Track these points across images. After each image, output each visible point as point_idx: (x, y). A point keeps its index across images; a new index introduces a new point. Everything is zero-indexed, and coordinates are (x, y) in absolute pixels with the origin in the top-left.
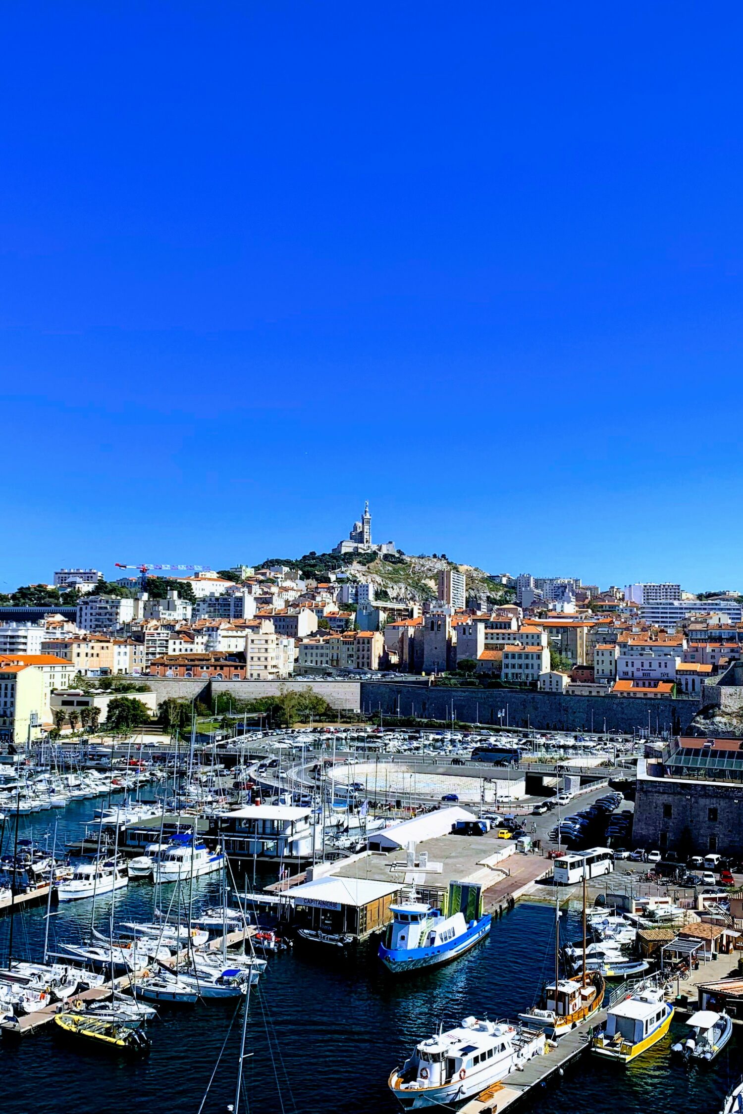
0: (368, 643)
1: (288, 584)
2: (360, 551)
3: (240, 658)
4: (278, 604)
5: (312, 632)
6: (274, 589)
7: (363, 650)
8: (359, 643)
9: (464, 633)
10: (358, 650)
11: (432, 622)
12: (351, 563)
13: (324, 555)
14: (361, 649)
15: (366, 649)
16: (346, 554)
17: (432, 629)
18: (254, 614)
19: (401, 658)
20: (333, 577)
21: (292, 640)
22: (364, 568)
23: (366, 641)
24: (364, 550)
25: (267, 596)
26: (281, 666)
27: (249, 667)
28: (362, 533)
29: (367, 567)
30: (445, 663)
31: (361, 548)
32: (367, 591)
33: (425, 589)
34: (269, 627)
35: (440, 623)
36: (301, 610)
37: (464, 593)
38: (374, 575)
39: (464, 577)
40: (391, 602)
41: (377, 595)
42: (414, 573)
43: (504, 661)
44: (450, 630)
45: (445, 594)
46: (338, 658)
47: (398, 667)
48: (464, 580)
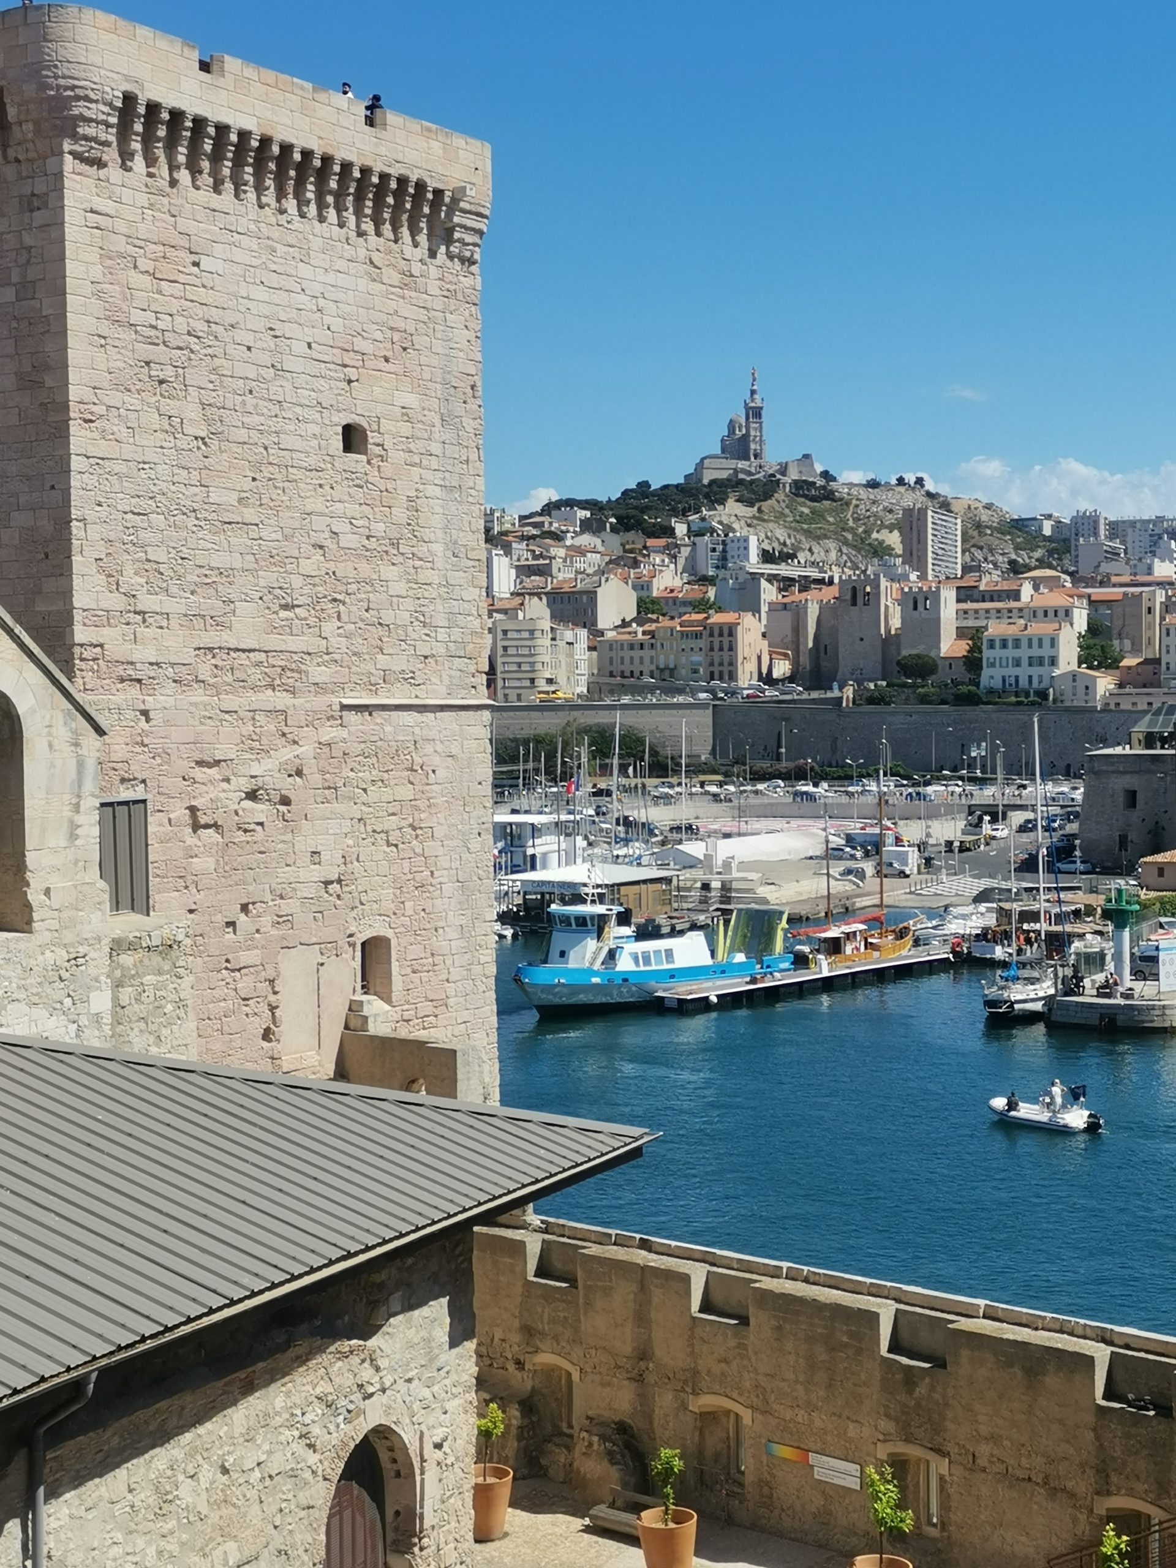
0: (731, 634)
1: (586, 540)
2: (741, 476)
4: (563, 575)
5: (623, 620)
6: (559, 552)
7: (721, 649)
8: (711, 635)
9: (915, 608)
10: (712, 649)
11: (854, 589)
12: (722, 502)
13: (666, 487)
14: (716, 647)
15: (726, 647)
16: (713, 482)
17: (854, 603)
18: (512, 589)
19: (795, 663)
20: (681, 529)
21: (583, 633)
22: (752, 511)
23: (726, 632)
24: (750, 473)
25: (541, 562)
26: (562, 680)
27: (501, 683)
28: (745, 438)
29: (756, 508)
30: (880, 668)
31: (743, 471)
32: (746, 548)
33: (880, 551)
34: (538, 610)
35: (868, 589)
36: (607, 580)
37: (959, 555)
38: (771, 525)
39: (959, 521)
40: (788, 564)
41: (767, 557)
42: (857, 520)
43: (987, 653)
44: (888, 603)
45: (915, 555)
46: (672, 666)
47: (791, 679)
48: (959, 527)
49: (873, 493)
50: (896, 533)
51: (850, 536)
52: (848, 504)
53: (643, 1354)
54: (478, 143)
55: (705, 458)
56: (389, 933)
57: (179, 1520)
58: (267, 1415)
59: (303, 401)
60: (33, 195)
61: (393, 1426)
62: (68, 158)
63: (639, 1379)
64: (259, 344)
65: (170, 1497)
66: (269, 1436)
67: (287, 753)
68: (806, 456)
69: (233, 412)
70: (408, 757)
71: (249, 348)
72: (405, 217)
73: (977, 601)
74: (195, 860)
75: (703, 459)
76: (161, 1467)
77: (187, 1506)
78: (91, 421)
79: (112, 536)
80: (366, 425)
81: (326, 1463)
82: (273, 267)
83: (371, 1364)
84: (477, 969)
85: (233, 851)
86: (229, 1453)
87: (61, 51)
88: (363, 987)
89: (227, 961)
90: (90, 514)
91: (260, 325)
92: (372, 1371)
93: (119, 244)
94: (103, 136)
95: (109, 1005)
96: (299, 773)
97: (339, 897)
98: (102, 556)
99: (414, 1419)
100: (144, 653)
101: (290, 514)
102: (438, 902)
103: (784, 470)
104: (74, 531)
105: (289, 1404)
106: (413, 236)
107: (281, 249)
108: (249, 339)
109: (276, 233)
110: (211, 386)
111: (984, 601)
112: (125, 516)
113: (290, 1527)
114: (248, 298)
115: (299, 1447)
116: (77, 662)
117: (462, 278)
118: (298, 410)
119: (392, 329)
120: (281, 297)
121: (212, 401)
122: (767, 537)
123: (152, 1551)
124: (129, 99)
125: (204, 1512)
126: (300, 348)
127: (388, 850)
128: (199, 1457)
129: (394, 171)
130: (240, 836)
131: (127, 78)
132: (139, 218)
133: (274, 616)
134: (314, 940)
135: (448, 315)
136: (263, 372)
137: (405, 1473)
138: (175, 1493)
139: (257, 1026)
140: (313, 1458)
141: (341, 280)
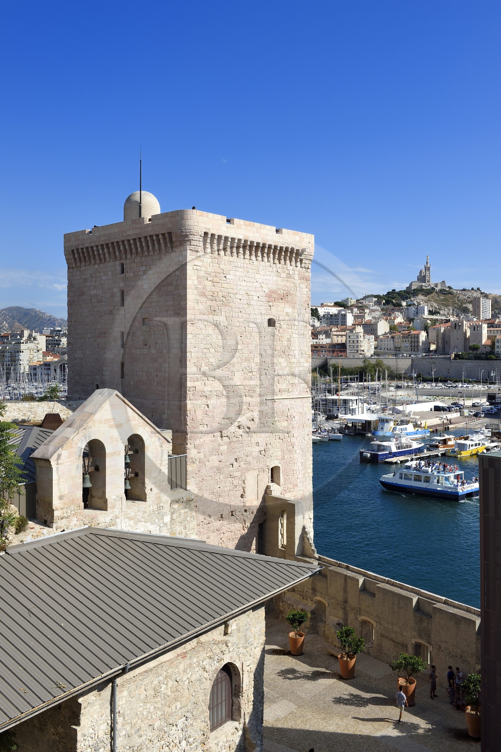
1: (376, 307)
2: (424, 288)
3: (343, 346)
4: (368, 318)
5: (385, 332)
6: (367, 311)
8: (411, 337)
9: (474, 330)
11: (455, 324)
12: (417, 295)
13: (400, 291)
14: (413, 341)
15: (416, 341)
16: (414, 290)
17: (455, 328)
18: (352, 323)
19: (437, 346)
20: (404, 304)
21: (373, 336)
22: (426, 298)
23: (416, 336)
24: (426, 287)
25: (362, 314)
26: (366, 351)
27: (348, 351)
28: (425, 276)
29: (427, 297)
30: (463, 348)
31: (424, 286)
32: (424, 310)
33: (466, 310)
34: (360, 329)
35: (460, 324)
36: (380, 321)
37: (490, 311)
38: (432, 302)
39: (490, 301)
40: (436, 315)
41: (431, 313)
42: (458, 301)
43: (496, 344)
44: (466, 328)
45: (476, 313)
46: (399, 347)
47: (436, 351)
48: (490, 303)
49: (464, 292)
50: (471, 305)
51: (456, 305)
52: (456, 296)
53: (346, 602)
54: (310, 235)
55: (412, 282)
56: (279, 465)
57: (161, 697)
58: (191, 664)
59: (256, 313)
60: (179, 261)
61: (233, 662)
62: (189, 251)
63: (344, 609)
64: (243, 298)
65: (158, 691)
66: (191, 670)
67: (249, 415)
68: (443, 282)
69: (235, 318)
70: (286, 413)
71: (240, 299)
72: (288, 257)
73: (494, 327)
74: (221, 447)
75: (412, 283)
76: (155, 683)
77: (164, 693)
78: (193, 324)
79: (199, 356)
80: (275, 318)
81: (210, 675)
82: (248, 276)
83: (226, 645)
84: (307, 475)
85: (232, 444)
86: (178, 676)
87: (187, 222)
88: (271, 480)
89: (231, 475)
90: (192, 350)
91: (244, 293)
92: (226, 647)
93: (202, 274)
94: (198, 245)
95: (170, 520)
96: (253, 420)
97: (264, 455)
98: (196, 362)
99: (240, 659)
100: (207, 389)
101: (252, 346)
102: (295, 455)
103: (436, 285)
104: (188, 355)
105: (198, 660)
106: (290, 263)
107: (250, 271)
108: (240, 297)
109: (249, 266)
110: (229, 311)
111: (496, 328)
112: (203, 350)
113: (198, 696)
114: (240, 285)
115: (201, 672)
116: (188, 392)
117: (305, 274)
118: (255, 316)
119: (283, 290)
120: (250, 284)
121: (229, 315)
122: (431, 306)
123: (152, 708)
124: (206, 234)
125: (169, 694)
126: (256, 298)
127: (279, 441)
128: (168, 679)
129: (284, 246)
130: (235, 439)
131: (205, 228)
132: (209, 266)
133: (247, 375)
134: (257, 468)
135: (301, 285)
136: (244, 306)
137: (237, 673)
138: (160, 690)
139: (239, 494)
140: (206, 675)
141: (268, 278)
